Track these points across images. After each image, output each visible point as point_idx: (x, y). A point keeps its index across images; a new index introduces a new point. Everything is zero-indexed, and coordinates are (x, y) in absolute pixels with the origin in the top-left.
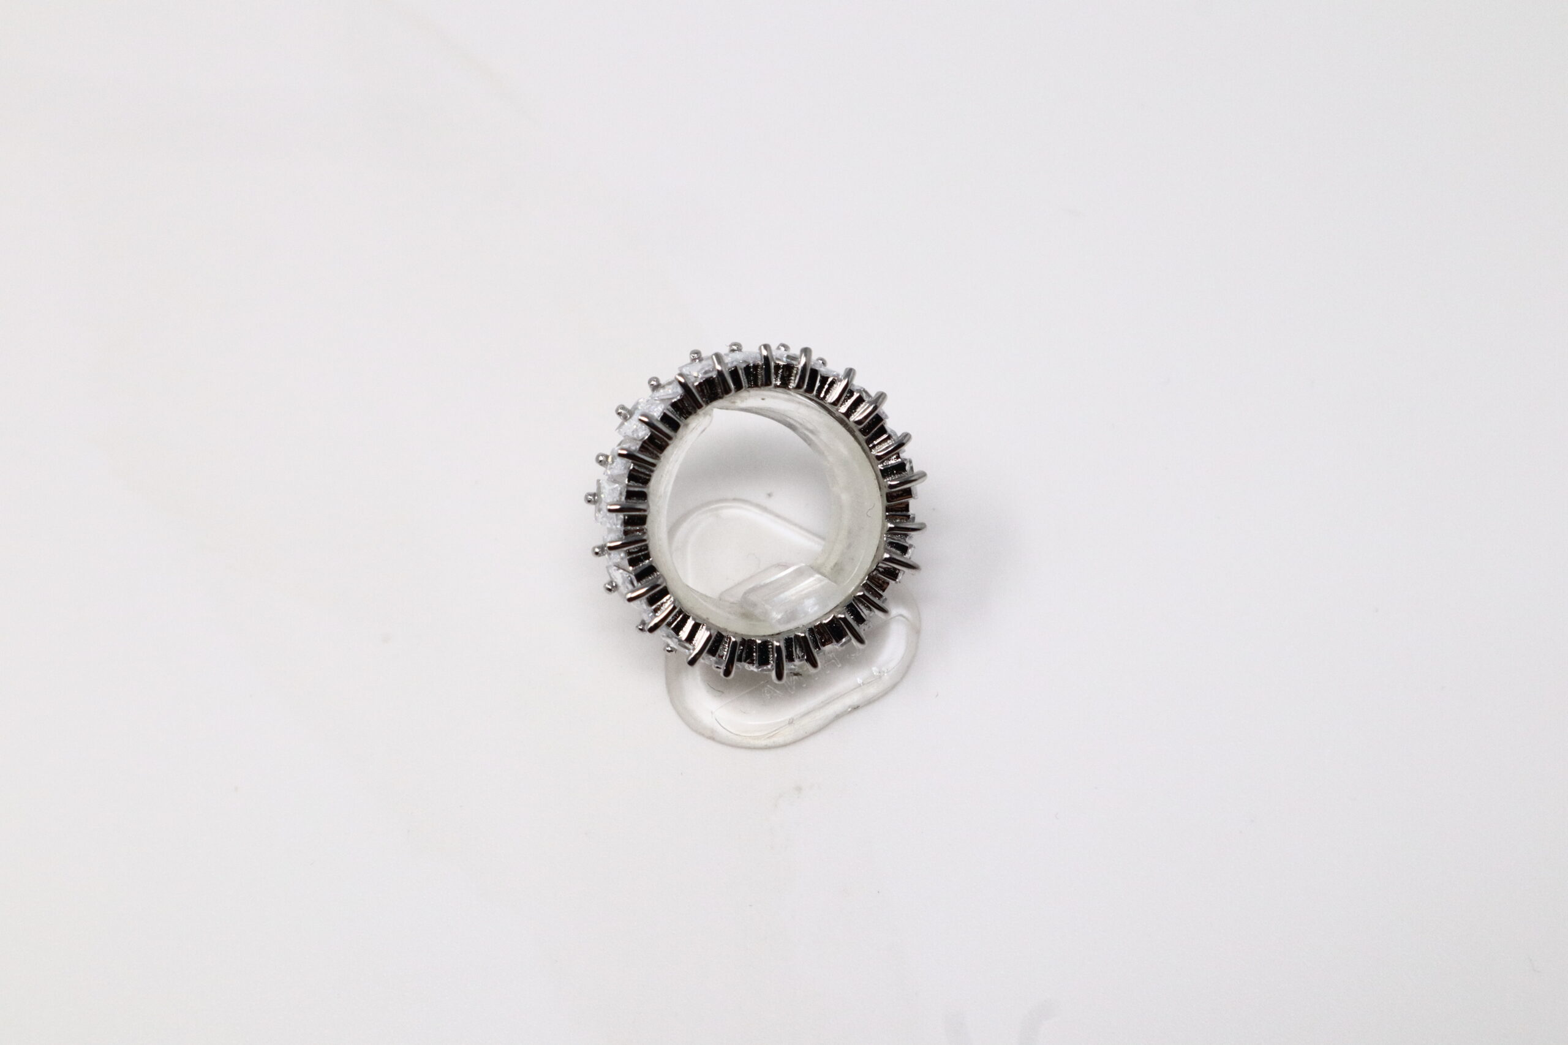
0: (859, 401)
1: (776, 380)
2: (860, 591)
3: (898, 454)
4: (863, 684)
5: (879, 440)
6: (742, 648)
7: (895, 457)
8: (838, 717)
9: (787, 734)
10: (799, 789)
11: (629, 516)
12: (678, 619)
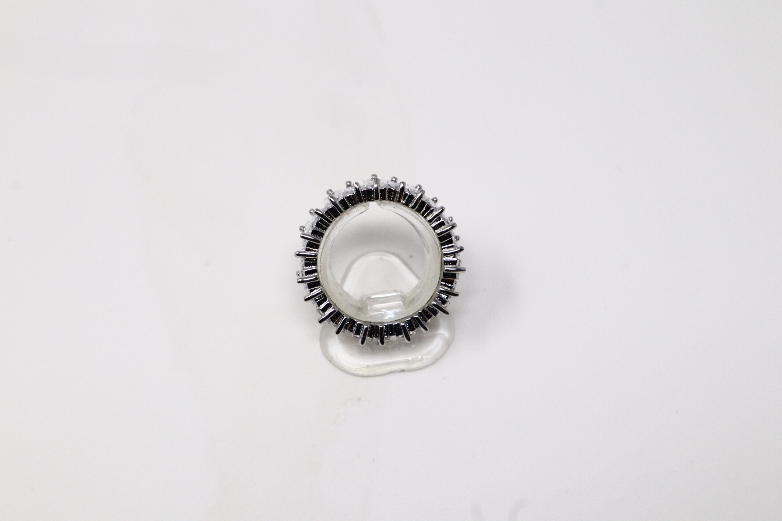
0: (442, 224)
1: (403, 201)
2: (416, 315)
3: (455, 255)
4: (411, 360)
5: (447, 246)
6: (349, 323)
7: (453, 256)
8: (392, 372)
9: (365, 372)
11: (310, 242)
12: (321, 298)
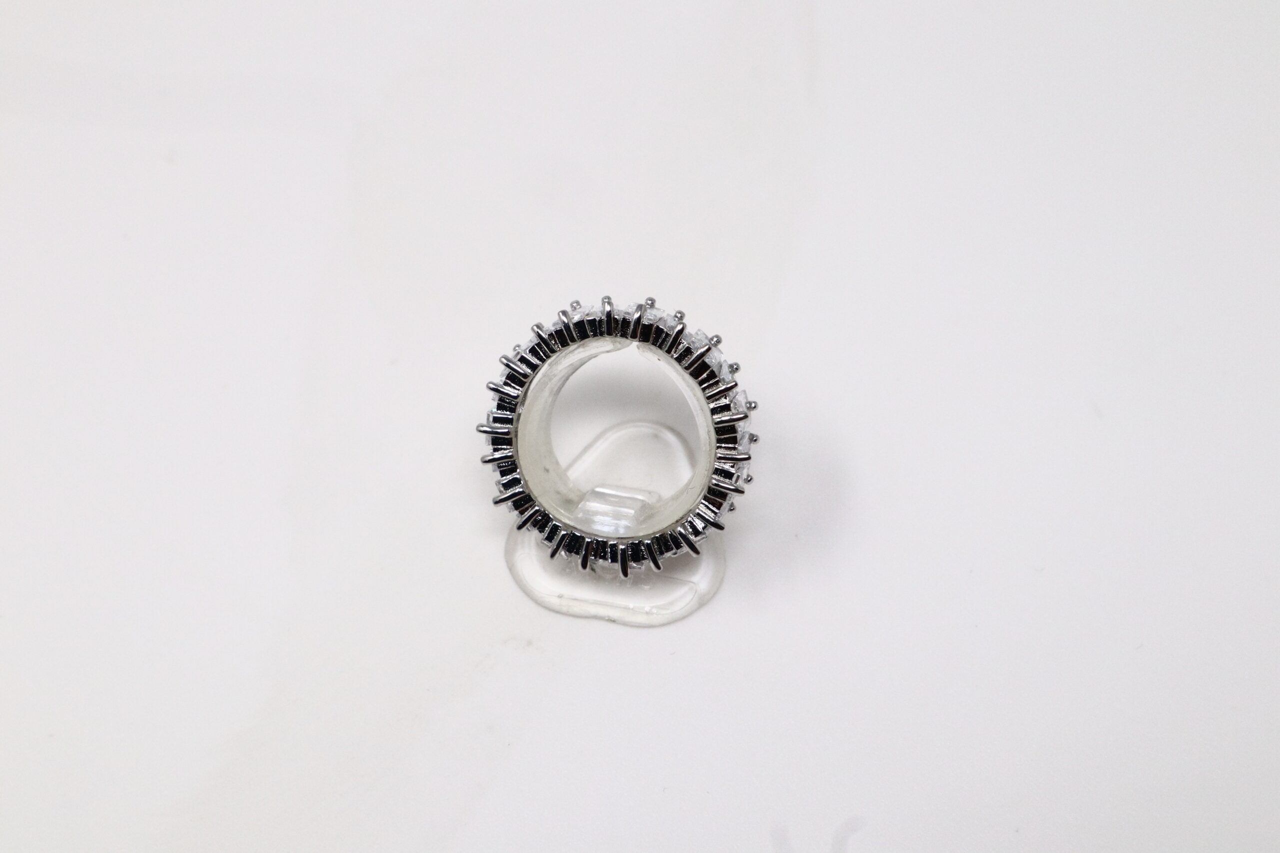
0: (727, 408)
1: (675, 353)
2: (648, 540)
3: (735, 464)
4: (632, 609)
5: (726, 445)
6: (540, 518)
7: (731, 464)
8: (596, 617)
9: (554, 602)
10: (530, 643)
11: (512, 373)
12: (508, 466)
